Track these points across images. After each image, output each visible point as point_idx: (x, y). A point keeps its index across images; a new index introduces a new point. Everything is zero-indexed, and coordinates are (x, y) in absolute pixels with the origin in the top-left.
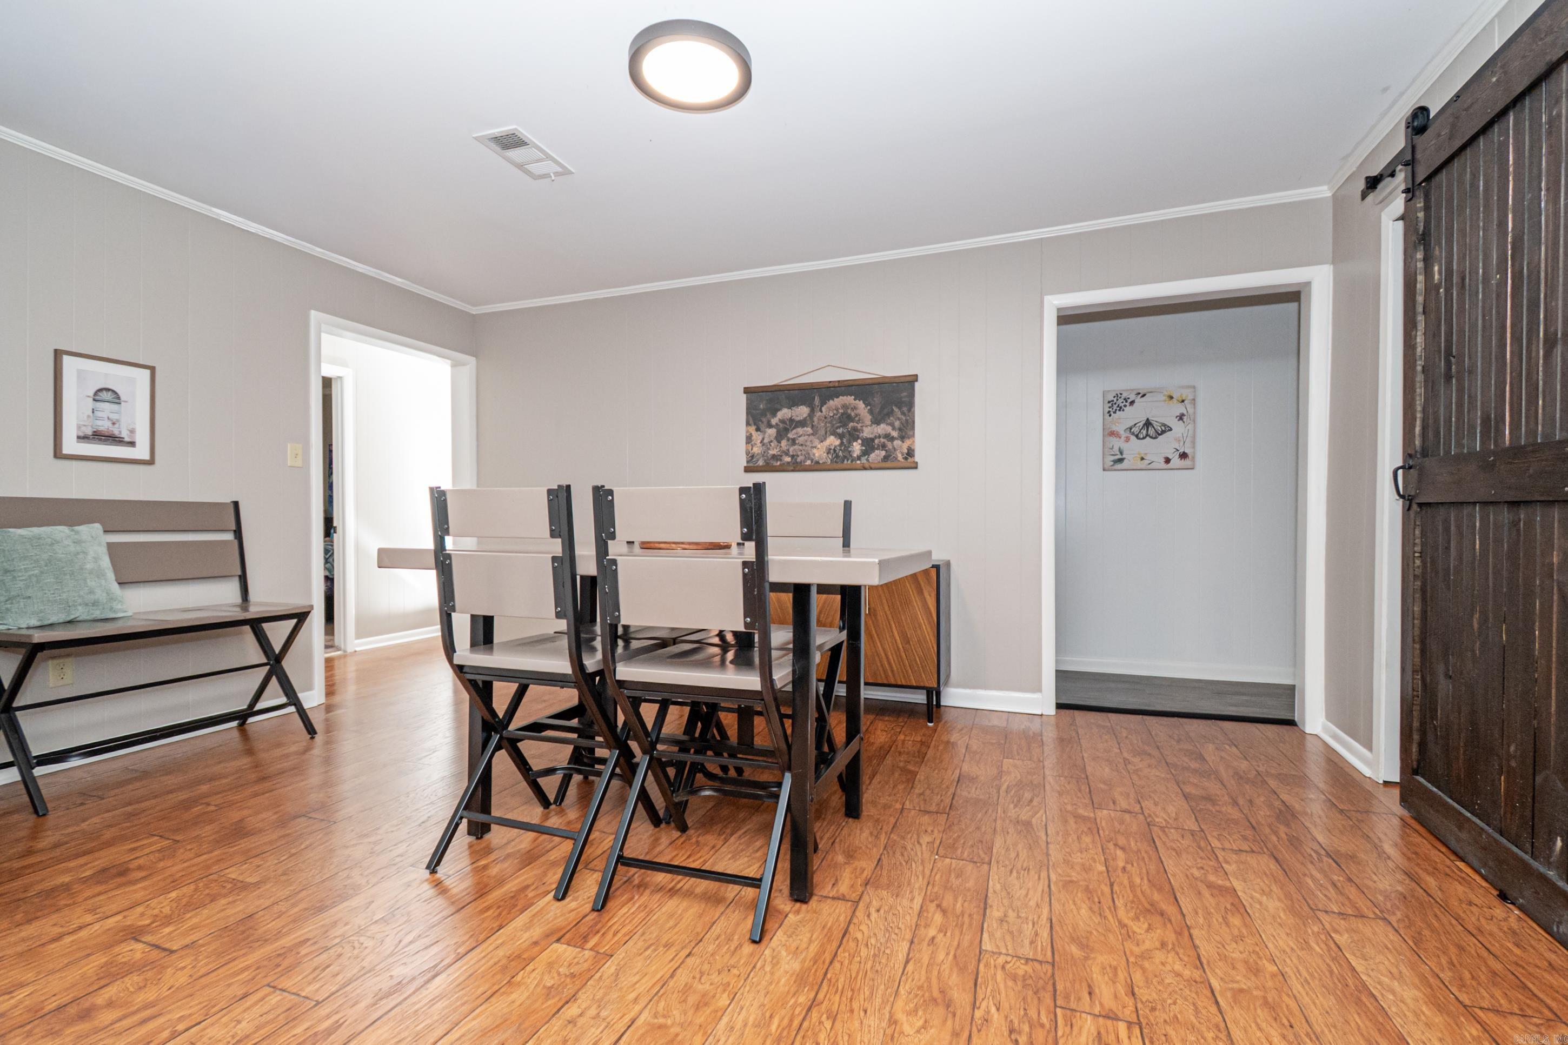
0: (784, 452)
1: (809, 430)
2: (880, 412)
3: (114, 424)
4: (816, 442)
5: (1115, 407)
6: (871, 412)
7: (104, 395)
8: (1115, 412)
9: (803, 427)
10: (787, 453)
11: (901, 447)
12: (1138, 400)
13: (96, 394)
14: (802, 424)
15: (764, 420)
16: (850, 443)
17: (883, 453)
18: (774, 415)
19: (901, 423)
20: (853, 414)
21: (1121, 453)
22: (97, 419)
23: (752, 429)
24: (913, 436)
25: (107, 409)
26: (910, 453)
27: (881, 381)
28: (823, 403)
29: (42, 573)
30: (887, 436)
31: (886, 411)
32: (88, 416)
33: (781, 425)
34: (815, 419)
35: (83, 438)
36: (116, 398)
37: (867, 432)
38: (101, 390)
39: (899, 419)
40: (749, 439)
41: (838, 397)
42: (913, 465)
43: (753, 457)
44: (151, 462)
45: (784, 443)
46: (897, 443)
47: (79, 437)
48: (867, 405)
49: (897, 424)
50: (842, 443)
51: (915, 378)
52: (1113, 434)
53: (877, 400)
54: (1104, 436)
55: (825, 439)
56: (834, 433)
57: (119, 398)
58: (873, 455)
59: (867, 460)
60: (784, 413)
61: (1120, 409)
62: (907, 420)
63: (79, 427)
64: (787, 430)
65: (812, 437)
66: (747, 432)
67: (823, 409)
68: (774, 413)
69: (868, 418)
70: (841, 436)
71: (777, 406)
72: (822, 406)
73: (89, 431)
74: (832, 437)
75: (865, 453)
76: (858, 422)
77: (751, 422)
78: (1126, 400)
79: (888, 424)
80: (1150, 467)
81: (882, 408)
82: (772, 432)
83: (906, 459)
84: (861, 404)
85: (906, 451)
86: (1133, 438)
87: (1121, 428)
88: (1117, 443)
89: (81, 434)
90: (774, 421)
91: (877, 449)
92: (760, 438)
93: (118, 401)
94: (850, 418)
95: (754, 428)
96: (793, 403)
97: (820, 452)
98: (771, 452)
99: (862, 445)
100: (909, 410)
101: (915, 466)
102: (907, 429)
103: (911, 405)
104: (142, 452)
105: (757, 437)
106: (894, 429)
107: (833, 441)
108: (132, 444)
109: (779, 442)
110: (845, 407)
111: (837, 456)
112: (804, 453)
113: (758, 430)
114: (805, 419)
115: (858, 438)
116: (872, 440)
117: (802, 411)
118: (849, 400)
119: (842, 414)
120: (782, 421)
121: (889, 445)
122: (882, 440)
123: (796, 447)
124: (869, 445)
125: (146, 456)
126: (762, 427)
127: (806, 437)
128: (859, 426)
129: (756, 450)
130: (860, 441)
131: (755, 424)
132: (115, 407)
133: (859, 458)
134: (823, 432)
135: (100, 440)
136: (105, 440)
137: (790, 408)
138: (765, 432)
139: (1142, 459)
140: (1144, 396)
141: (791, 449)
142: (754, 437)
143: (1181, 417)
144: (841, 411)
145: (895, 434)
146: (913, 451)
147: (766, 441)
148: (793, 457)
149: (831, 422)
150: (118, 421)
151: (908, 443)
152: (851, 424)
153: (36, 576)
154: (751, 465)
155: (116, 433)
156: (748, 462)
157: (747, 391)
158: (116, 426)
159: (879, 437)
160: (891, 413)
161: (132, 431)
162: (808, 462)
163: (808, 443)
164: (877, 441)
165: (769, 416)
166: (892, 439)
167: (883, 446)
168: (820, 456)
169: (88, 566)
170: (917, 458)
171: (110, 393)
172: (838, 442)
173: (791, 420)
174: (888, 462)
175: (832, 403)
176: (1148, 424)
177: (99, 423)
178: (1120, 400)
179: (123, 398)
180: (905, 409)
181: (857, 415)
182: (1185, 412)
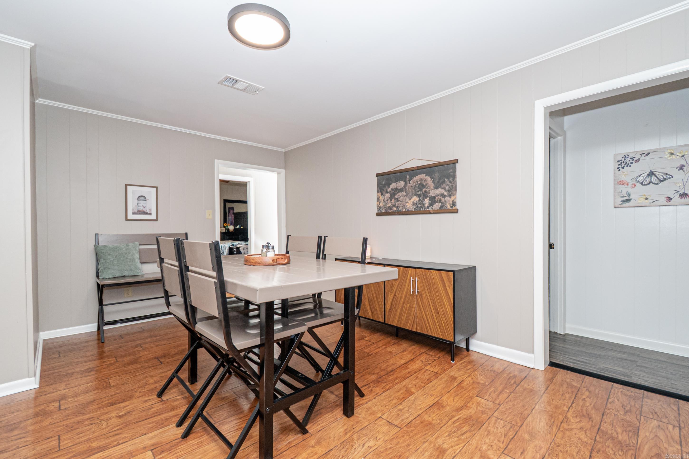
0: (393, 205)
1: (404, 193)
2: (438, 182)
3: (144, 208)
4: (408, 200)
5: (623, 164)
6: (434, 182)
7: (141, 198)
8: (623, 168)
9: (402, 192)
10: (394, 206)
11: (449, 201)
12: (643, 158)
13: (138, 198)
14: (401, 190)
15: (385, 189)
16: (423, 199)
17: (440, 204)
18: (389, 187)
19: (449, 187)
20: (425, 184)
21: (629, 195)
22: (139, 206)
23: (379, 194)
24: (456, 194)
25: (142, 203)
26: (454, 204)
27: (439, 164)
28: (411, 179)
29: (114, 260)
30: (443, 195)
31: (441, 181)
32: (136, 206)
33: (392, 192)
34: (407, 188)
35: (134, 213)
36: (145, 199)
37: (432, 193)
38: (140, 196)
39: (448, 185)
40: (378, 199)
41: (417, 175)
42: (456, 211)
43: (380, 208)
44: (156, 220)
45: (393, 200)
46: (447, 198)
47: (133, 213)
48: (431, 178)
49: (447, 188)
50: (420, 200)
51: (457, 161)
52: (622, 183)
53: (437, 175)
54: (614, 184)
55: (412, 198)
56: (416, 195)
57: (146, 199)
58: (435, 206)
59: (432, 208)
60: (393, 185)
61: (628, 165)
62: (452, 186)
63: (133, 210)
64: (394, 194)
65: (406, 197)
66: (378, 196)
67: (411, 182)
68: (389, 185)
69: (432, 185)
70: (419, 196)
71: (390, 182)
72: (410, 181)
73: (136, 211)
74: (415, 197)
75: (431, 205)
76: (427, 188)
77: (379, 191)
78: (632, 159)
79: (442, 188)
80: (653, 204)
81: (440, 179)
82: (388, 195)
83: (452, 207)
84: (429, 178)
85: (452, 203)
86: (638, 185)
87: (628, 179)
88: (624, 189)
89: (134, 212)
90: (389, 190)
91: (437, 202)
92: (383, 198)
93: (145, 200)
94: (423, 186)
95: (380, 193)
96: (397, 181)
97: (409, 206)
98: (388, 205)
99: (430, 200)
100: (453, 180)
101: (457, 211)
102: (452, 191)
103: (454, 177)
104: (153, 217)
105: (382, 198)
106: (445, 191)
107: (415, 199)
108: (150, 214)
109: (391, 200)
110: (421, 180)
111: (417, 207)
112: (402, 205)
113: (382, 194)
114: (402, 188)
115: (427, 196)
116: (434, 197)
117: (401, 184)
118: (423, 176)
119: (420, 184)
120: (392, 190)
121: (443, 200)
122: (439, 197)
123: (399, 202)
124: (433, 200)
125: (155, 218)
126: (384, 193)
127: (403, 197)
128: (428, 190)
129: (381, 205)
130: (428, 198)
131: (381, 192)
132: (144, 202)
133: (428, 207)
134: (411, 194)
135: (140, 213)
136: (142, 213)
137: (396, 182)
138: (384, 196)
139: (647, 199)
140: (648, 154)
141: (396, 204)
142: (380, 198)
143: (681, 168)
144: (419, 182)
145: (446, 193)
146: (456, 203)
147: (385, 200)
148: (397, 207)
149: (414, 189)
150: (145, 206)
151: (453, 198)
152: (424, 189)
153: (112, 261)
154: (379, 212)
155: (145, 211)
156: (378, 211)
157: (377, 175)
158: (145, 208)
159: (438, 195)
160: (444, 182)
161: (150, 210)
162: (404, 210)
163: (404, 200)
164: (437, 198)
165: (387, 187)
166: (444, 196)
167: (440, 201)
168: (409, 207)
169: (129, 258)
170: (457, 207)
171: (143, 197)
172: (418, 199)
173: (396, 189)
174: (442, 211)
175: (415, 179)
176: (651, 174)
177: (139, 208)
178: (627, 160)
179: (147, 199)
180: (451, 179)
181: (427, 184)
182: (685, 163)
